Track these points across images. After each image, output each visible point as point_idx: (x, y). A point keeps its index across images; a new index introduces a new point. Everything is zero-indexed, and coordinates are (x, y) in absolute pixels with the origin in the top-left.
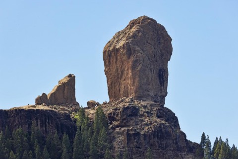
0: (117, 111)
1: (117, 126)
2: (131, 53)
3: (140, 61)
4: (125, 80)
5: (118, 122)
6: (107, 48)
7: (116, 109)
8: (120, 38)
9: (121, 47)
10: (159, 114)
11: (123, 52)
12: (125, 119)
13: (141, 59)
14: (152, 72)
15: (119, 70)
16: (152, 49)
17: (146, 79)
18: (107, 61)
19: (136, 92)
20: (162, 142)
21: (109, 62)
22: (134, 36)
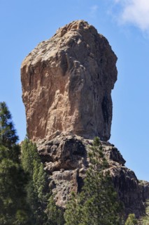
0: (54, 146)
1: (56, 169)
2: (67, 67)
3: (80, 79)
4: (55, 108)
5: (56, 163)
6: (28, 62)
7: (51, 144)
8: (47, 48)
9: (51, 57)
10: (114, 156)
11: (54, 65)
12: (67, 158)
13: (82, 76)
14: (96, 98)
15: (46, 95)
16: (95, 65)
17: (88, 107)
18: (28, 81)
19: (75, 125)
20: (126, 196)
21: (30, 82)
22: (71, 43)
